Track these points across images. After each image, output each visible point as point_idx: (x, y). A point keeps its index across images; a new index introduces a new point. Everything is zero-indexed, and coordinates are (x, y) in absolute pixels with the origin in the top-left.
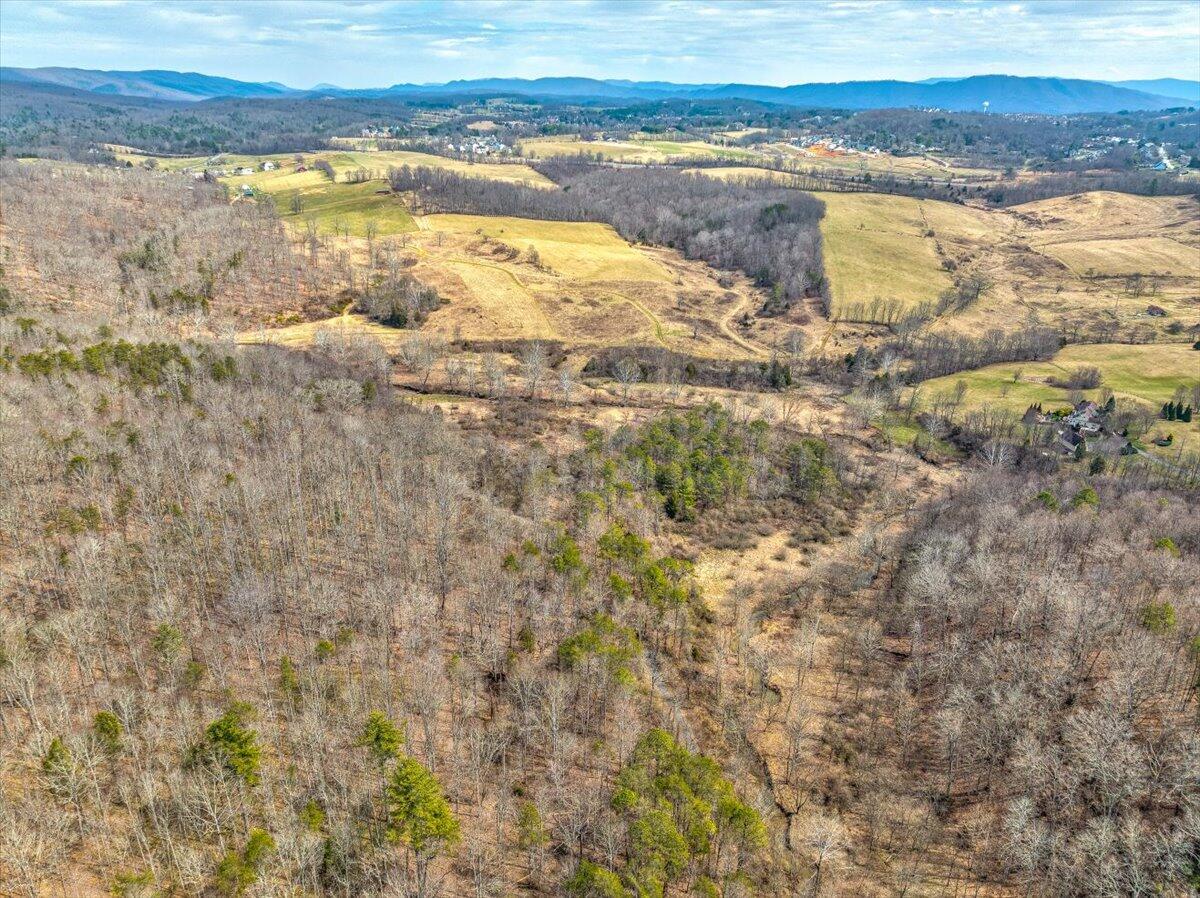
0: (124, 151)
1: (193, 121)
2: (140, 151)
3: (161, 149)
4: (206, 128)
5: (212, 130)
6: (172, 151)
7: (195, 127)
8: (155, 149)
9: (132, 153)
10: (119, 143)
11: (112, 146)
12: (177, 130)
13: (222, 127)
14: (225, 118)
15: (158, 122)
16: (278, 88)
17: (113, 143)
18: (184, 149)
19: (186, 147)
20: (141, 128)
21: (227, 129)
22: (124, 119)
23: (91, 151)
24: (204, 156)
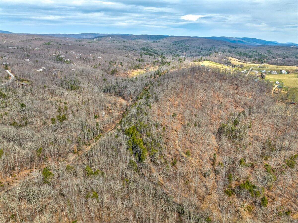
0: (234, 60)
1: (256, 52)
2: (238, 60)
3: (245, 60)
4: (259, 54)
5: (261, 55)
6: (248, 61)
7: (256, 53)
8: (243, 60)
9: (236, 61)
10: (233, 57)
11: (231, 58)
12: (250, 54)
13: (264, 54)
14: (266, 52)
15: (245, 52)
16: (276, 43)
17: (231, 57)
18: (252, 61)
19: (253, 60)
20: (240, 53)
21: (266, 55)
22: (236, 50)
23: (225, 59)
24: (258, 64)
